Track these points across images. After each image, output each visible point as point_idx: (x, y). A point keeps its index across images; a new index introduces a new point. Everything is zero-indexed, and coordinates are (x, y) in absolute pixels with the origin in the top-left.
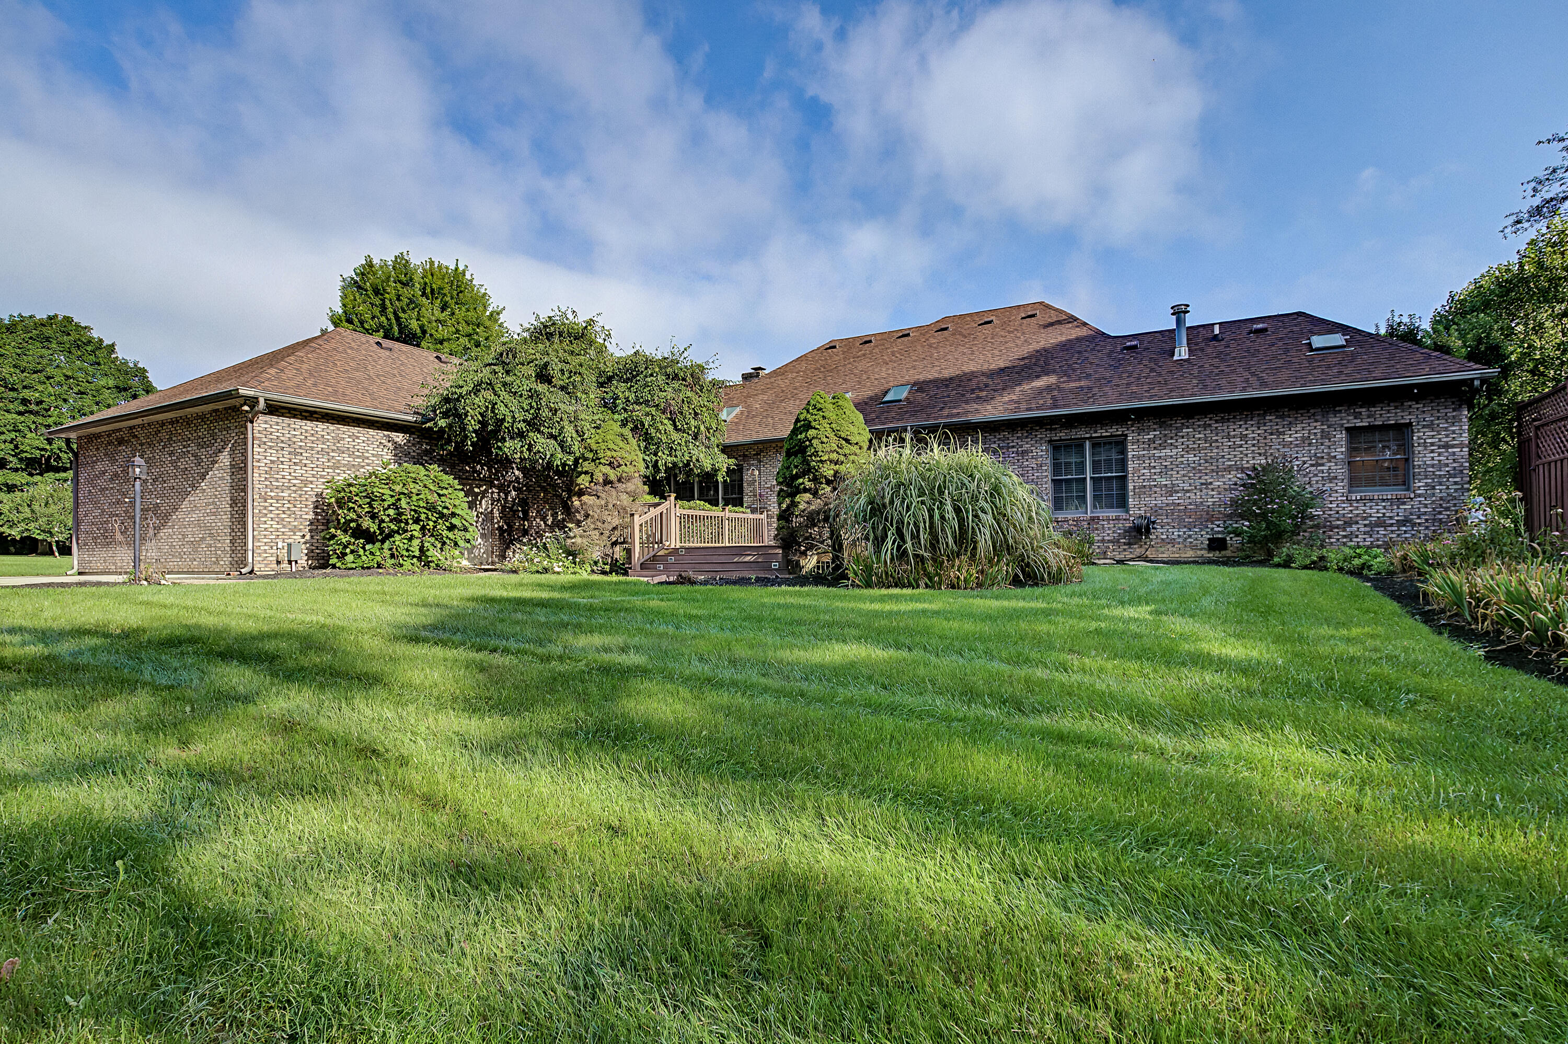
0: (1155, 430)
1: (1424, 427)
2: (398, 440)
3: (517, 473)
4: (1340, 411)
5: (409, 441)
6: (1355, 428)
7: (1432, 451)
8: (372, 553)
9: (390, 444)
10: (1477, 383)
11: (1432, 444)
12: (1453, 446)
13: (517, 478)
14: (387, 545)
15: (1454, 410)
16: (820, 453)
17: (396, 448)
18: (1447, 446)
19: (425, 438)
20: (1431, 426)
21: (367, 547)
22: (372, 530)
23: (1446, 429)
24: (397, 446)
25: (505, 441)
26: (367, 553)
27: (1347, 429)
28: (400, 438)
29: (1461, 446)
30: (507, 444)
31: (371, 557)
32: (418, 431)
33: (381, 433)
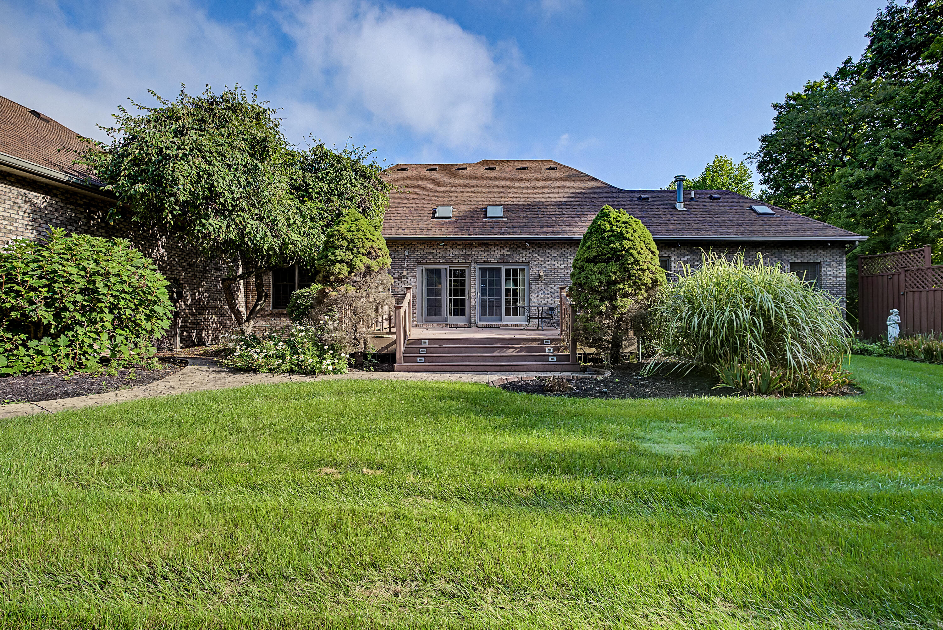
0: (687, 255)
1: (827, 265)
2: (35, 201)
3: (162, 251)
4: (787, 253)
5: (51, 205)
6: (794, 263)
7: (830, 279)
8: (39, 353)
9: (27, 206)
10: (857, 243)
11: (830, 275)
12: (839, 277)
13: (162, 256)
14: (62, 341)
15: (840, 257)
16: (641, 263)
17: (34, 212)
18: (836, 277)
19: (71, 204)
20: (829, 265)
21: (30, 344)
22: (45, 322)
23: (836, 267)
24: (36, 209)
25: (209, 217)
26: (31, 352)
27: (791, 263)
28: (39, 199)
29: (843, 277)
30: (210, 221)
31: (38, 358)
32: (62, 194)
33: (15, 191)
